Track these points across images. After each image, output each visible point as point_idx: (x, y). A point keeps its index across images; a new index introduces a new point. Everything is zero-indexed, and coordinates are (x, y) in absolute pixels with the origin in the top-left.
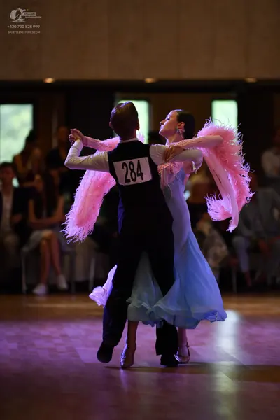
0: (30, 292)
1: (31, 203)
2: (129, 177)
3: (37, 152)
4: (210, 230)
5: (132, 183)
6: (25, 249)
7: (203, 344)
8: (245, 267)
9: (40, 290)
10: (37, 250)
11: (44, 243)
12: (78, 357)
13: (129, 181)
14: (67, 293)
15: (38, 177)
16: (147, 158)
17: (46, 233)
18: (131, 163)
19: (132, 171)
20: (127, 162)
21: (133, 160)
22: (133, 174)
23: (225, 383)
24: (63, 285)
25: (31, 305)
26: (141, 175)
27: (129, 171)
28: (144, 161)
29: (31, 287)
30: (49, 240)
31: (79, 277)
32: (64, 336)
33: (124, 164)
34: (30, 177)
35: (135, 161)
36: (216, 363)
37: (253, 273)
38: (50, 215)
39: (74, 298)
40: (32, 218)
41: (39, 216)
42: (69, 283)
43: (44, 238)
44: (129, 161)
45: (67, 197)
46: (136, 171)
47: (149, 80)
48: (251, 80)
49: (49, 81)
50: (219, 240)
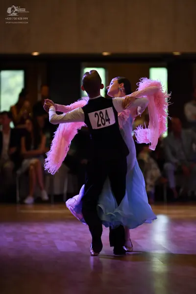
0: (22, 202)
1: (23, 140)
2: (100, 123)
3: (27, 103)
4: (148, 159)
5: (102, 126)
6: (19, 172)
7: (143, 238)
8: (172, 185)
9: (29, 200)
10: (27, 173)
11: (32, 167)
12: (56, 247)
13: (100, 125)
14: (48, 202)
15: (28, 121)
16: (112, 108)
17: (34, 161)
18: (101, 113)
19: (102, 118)
20: (98, 112)
21: (102, 111)
22: (103, 120)
23: (158, 266)
24: (46, 197)
25: (23, 211)
26: (108, 120)
27: (100, 118)
28: (110, 110)
29: (23, 199)
30: (35, 165)
31: (57, 192)
32: (46, 233)
33: (96, 114)
34: (22, 121)
35: (104, 111)
36: (153, 252)
37: (178, 188)
38: (36, 148)
39: (53, 206)
40: (24, 151)
41: (28, 148)
42: (49, 196)
43: (32, 164)
44: (99, 111)
45: (48, 135)
46: (104, 117)
47: (105, 54)
48: (177, 53)
49: (36, 54)
50: (154, 165)
